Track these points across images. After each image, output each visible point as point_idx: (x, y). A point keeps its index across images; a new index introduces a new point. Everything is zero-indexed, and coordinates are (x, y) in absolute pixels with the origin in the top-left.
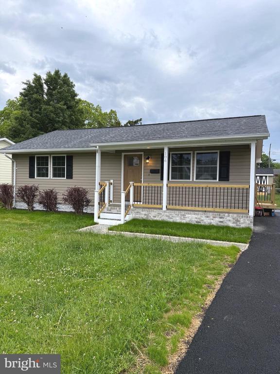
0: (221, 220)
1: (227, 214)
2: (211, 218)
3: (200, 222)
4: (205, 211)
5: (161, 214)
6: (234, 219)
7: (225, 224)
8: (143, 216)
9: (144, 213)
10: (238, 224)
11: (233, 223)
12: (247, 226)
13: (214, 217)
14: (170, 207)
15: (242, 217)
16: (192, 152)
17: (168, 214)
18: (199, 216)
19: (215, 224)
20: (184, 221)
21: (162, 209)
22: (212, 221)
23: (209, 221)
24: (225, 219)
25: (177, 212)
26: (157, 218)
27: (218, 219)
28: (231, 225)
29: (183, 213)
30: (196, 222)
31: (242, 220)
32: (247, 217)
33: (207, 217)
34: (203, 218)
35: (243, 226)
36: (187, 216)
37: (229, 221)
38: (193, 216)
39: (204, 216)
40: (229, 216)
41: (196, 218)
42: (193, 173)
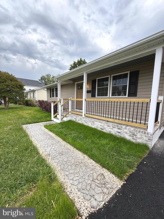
0: (119, 131)
1: (124, 127)
2: (111, 127)
3: (103, 129)
4: (108, 121)
5: (82, 119)
6: (130, 132)
7: (122, 136)
8: (74, 119)
9: (74, 117)
10: (134, 137)
11: (130, 136)
12: (144, 142)
13: (113, 127)
14: (87, 115)
15: (139, 132)
16: (109, 76)
17: (85, 120)
18: (102, 125)
19: (114, 133)
20: (93, 127)
21: (82, 116)
22: (112, 130)
23: (110, 130)
24: (122, 131)
25: (90, 119)
26: (80, 122)
27: (116, 130)
28: (128, 137)
29: (93, 120)
30: (101, 129)
31: (139, 135)
32: (145, 133)
33: (108, 126)
34: (106, 126)
35: (139, 141)
36: (95, 123)
37: (126, 133)
38: (99, 123)
39: (106, 125)
40: (126, 128)
41: (101, 126)
42: (110, 91)
